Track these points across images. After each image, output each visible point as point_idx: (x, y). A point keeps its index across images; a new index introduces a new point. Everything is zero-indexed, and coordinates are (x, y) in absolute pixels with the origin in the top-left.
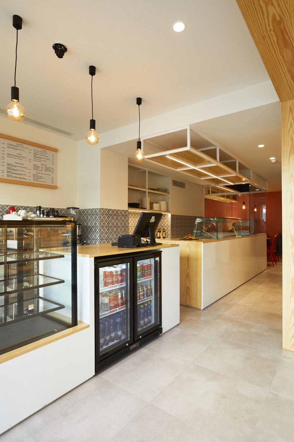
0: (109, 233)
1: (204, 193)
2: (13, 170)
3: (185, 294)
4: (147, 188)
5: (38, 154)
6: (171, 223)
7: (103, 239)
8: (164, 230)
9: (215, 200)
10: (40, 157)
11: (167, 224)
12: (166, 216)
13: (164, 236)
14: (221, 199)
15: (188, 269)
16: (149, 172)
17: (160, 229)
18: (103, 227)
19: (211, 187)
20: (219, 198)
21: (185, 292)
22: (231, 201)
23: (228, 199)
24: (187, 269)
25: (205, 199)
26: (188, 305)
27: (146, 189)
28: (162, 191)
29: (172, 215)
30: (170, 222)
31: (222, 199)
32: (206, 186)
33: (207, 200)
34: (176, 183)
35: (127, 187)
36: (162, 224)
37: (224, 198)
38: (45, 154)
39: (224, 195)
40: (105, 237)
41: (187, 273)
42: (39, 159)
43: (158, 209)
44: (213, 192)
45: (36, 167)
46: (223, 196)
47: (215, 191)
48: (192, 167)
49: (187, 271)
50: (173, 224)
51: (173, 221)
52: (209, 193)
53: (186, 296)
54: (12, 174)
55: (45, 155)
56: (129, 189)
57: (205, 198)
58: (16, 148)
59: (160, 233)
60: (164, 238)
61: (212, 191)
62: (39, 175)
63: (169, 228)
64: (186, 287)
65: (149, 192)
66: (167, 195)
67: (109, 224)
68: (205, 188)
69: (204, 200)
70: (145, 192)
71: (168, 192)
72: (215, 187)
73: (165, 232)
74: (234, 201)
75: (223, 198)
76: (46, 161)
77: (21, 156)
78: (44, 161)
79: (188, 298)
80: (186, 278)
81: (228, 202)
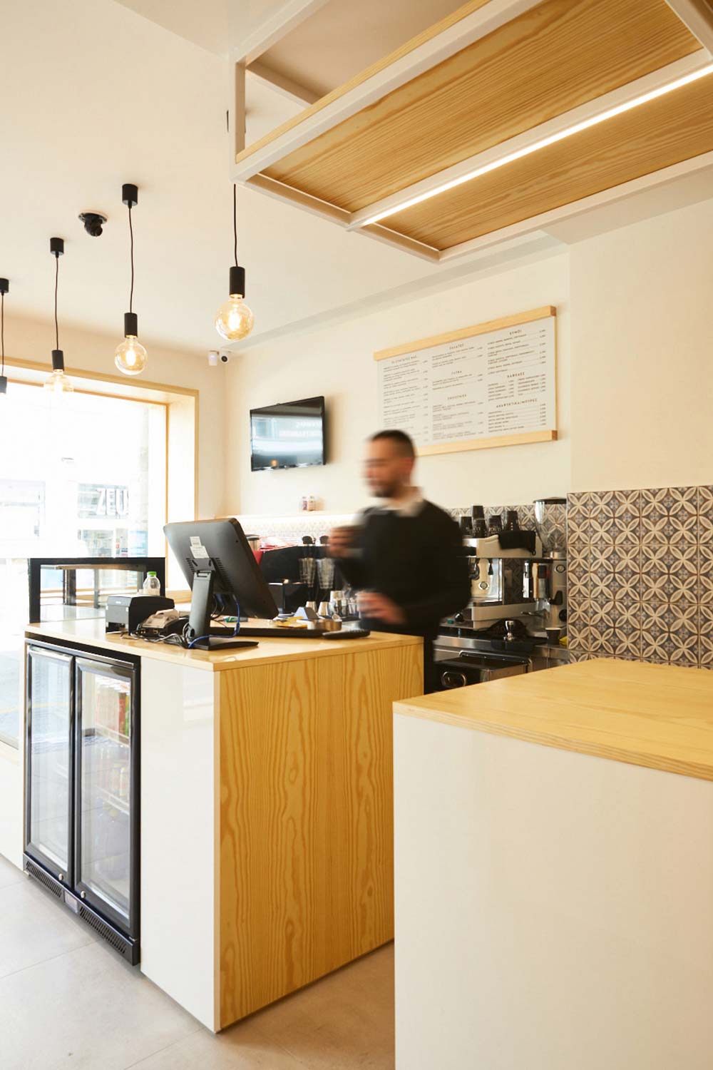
0: (621, 601)
2: (446, 417)
5: (498, 349)
7: (586, 625)
10: (503, 355)
18: (586, 572)
38: (517, 340)
40: (598, 617)
42: (501, 364)
45: (495, 391)
54: (442, 431)
55: (519, 344)
58: (448, 359)
62: (505, 410)
67: (620, 559)
76: (521, 362)
77: (460, 375)
78: (517, 363)
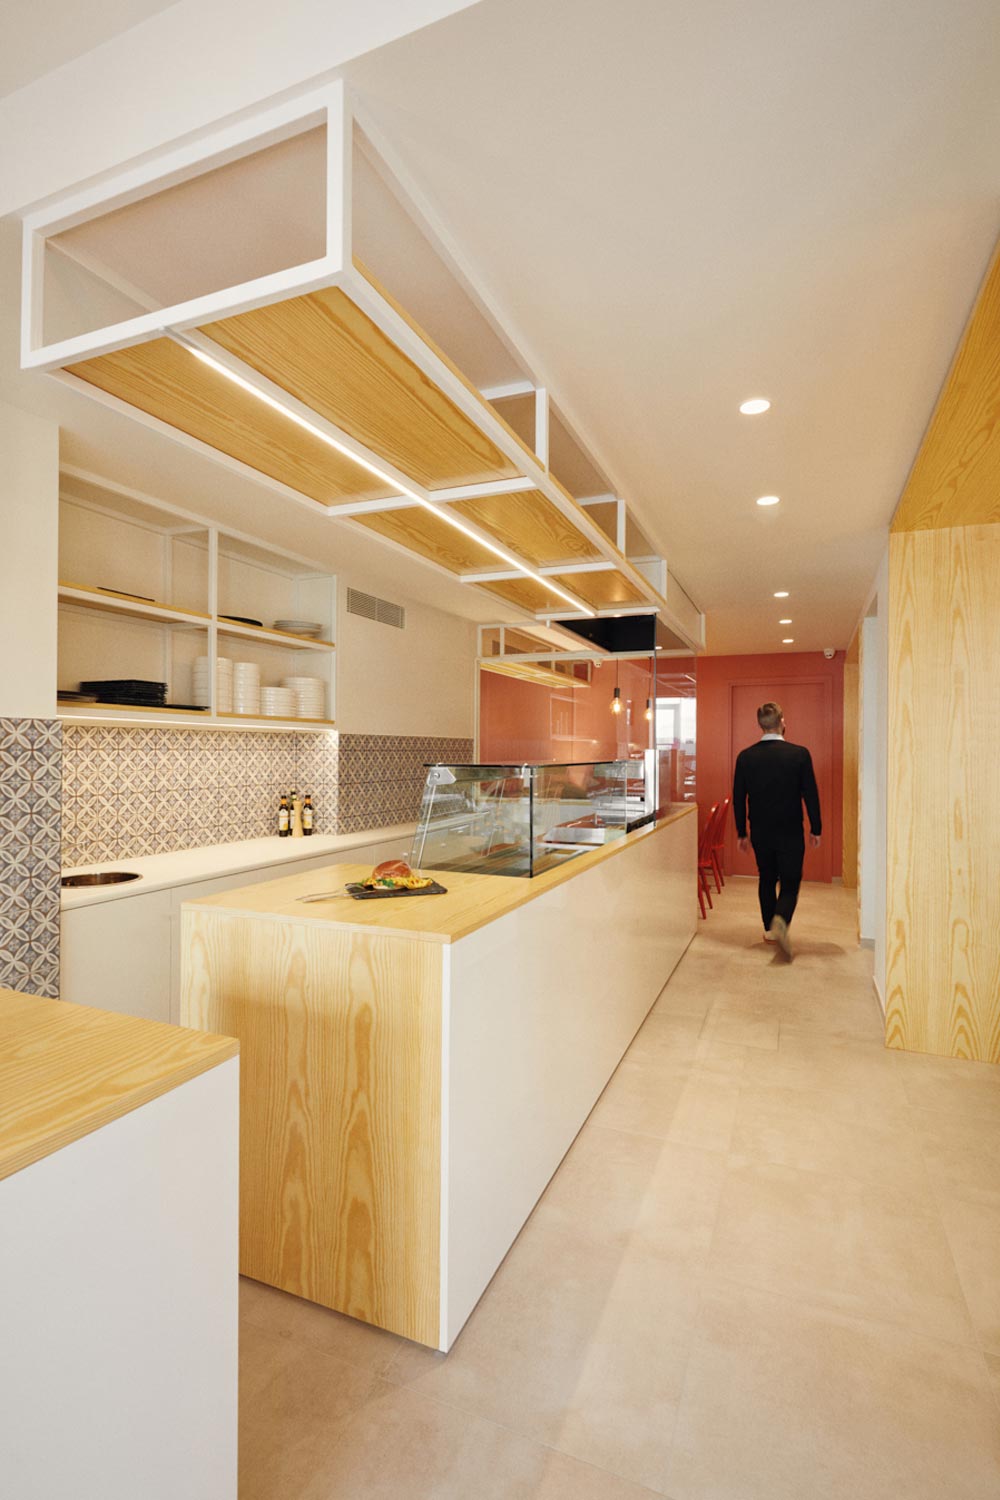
1: (479, 652)
3: (345, 1245)
4: (214, 610)
6: (340, 768)
8: (308, 801)
9: (517, 677)
11: (324, 776)
12: (317, 741)
13: (308, 827)
14: (537, 676)
15: (362, 1097)
16: (223, 539)
17: (293, 793)
19: (506, 630)
20: (532, 670)
21: (345, 1235)
22: (572, 682)
23: (558, 675)
24: (355, 1096)
25: (484, 674)
26: (362, 1313)
27: (210, 617)
28: (297, 634)
29: (342, 736)
30: (336, 766)
31: (541, 676)
32: (484, 627)
33: (489, 679)
34: (360, 604)
35: (52, 590)
36: (303, 775)
37: (547, 672)
39: (548, 660)
41: (354, 1120)
43: (284, 712)
44: (510, 650)
46: (545, 665)
47: (519, 644)
48: (408, 494)
49: (357, 1108)
50: (348, 776)
51: (348, 759)
52: (496, 652)
53: (350, 1258)
56: (62, 599)
57: (482, 671)
59: (292, 812)
60: (307, 832)
61: (506, 646)
63: (333, 792)
64: (348, 1206)
65: (221, 632)
66: (320, 651)
68: (484, 631)
69: (477, 678)
70: (204, 630)
71: (327, 639)
72: (516, 629)
73: (311, 808)
74: (578, 685)
75: (544, 671)
79: (360, 1271)
80: (350, 1149)
81: (558, 687)
